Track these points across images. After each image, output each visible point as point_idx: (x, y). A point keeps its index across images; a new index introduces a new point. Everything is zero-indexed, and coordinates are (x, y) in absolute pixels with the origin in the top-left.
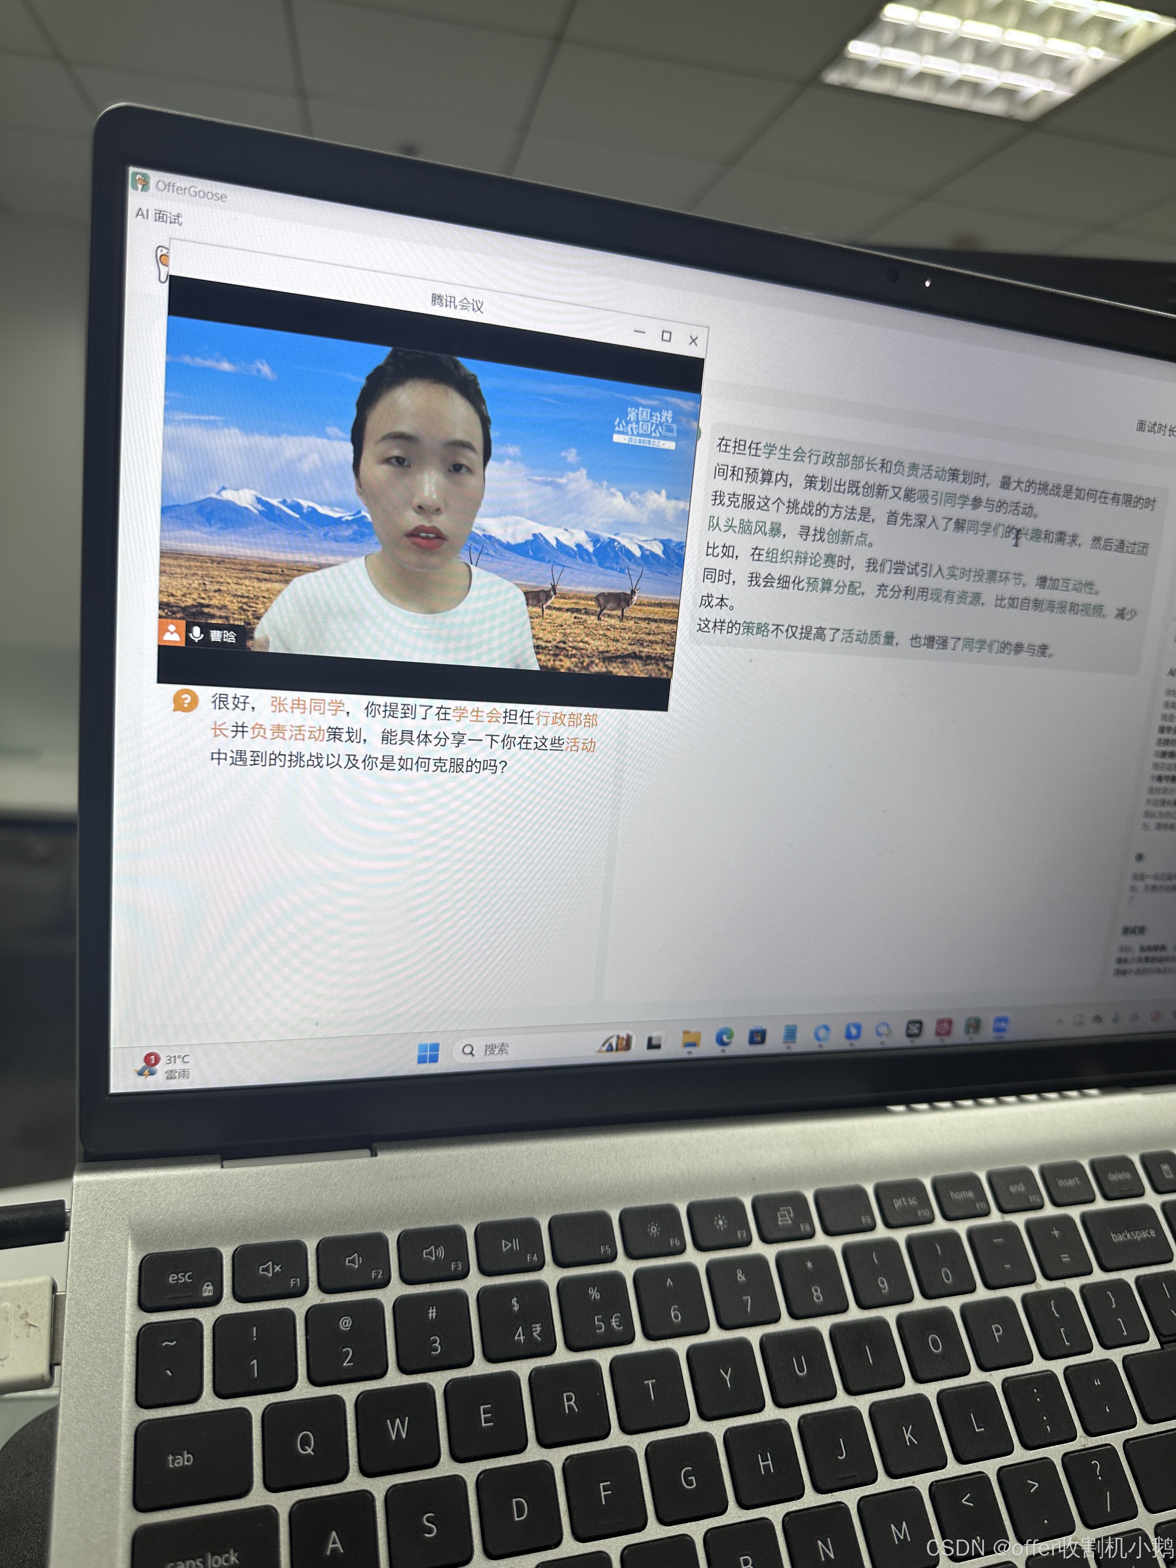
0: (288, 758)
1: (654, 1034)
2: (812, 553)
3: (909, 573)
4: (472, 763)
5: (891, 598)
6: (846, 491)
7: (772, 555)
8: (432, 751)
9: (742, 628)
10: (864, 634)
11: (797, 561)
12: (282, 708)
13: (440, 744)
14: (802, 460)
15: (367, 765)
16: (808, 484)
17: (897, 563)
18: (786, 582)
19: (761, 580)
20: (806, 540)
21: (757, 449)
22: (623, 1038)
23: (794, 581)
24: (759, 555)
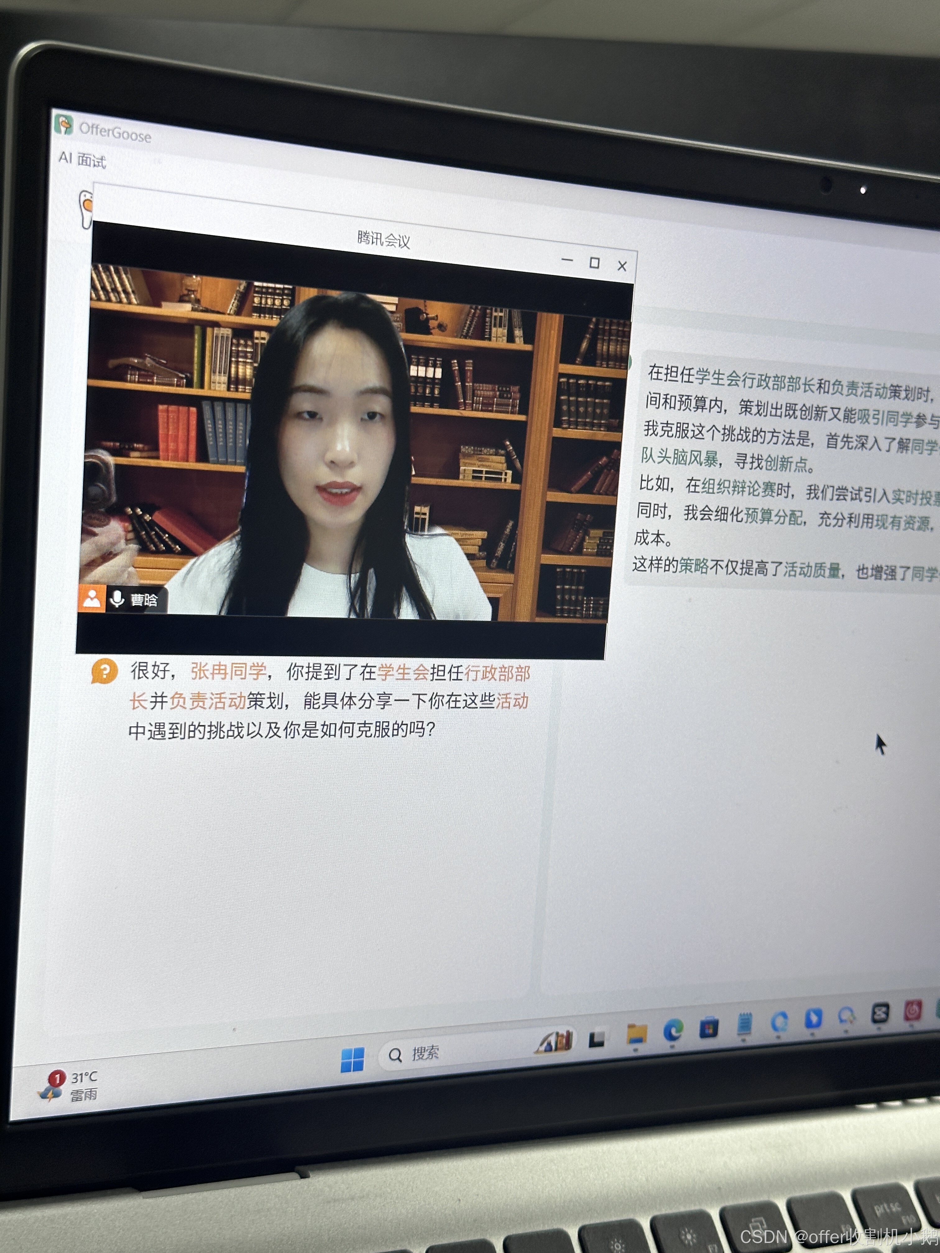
0: (208, 729)
1: (597, 1030)
2: (750, 482)
3: (852, 499)
4: (398, 726)
5: (834, 526)
6: (783, 414)
7: (708, 486)
8: (355, 715)
9: (679, 565)
10: (808, 566)
11: (734, 491)
12: (202, 675)
13: (365, 706)
14: (737, 384)
15: (288, 734)
16: (744, 409)
17: (839, 489)
18: (724, 513)
19: (698, 513)
20: (743, 468)
21: (689, 375)
22: (562, 1036)
23: (733, 513)
24: (695, 486)
